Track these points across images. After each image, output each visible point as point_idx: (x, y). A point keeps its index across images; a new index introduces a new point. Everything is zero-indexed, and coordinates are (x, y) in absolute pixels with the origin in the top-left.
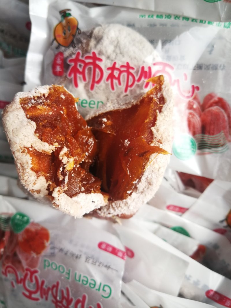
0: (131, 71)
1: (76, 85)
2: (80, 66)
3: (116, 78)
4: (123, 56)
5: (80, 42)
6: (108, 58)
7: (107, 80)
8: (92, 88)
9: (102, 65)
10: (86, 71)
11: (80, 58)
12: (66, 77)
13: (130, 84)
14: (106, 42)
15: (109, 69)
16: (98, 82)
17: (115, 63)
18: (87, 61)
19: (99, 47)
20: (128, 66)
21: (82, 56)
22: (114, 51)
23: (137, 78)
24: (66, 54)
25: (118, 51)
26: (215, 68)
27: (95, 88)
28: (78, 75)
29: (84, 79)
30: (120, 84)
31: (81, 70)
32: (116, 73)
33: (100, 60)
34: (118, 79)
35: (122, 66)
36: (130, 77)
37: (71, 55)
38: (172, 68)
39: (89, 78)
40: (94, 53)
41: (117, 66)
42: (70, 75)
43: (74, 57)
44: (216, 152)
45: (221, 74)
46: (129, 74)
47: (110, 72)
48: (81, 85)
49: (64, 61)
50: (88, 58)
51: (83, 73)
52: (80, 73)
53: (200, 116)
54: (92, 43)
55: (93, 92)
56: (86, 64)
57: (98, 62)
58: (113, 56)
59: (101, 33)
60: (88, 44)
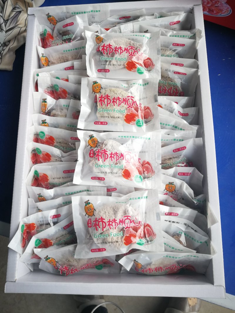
0: (118, 155)
1: (99, 160)
2: (100, 154)
3: (113, 157)
4: (115, 150)
5: (99, 145)
6: (110, 150)
7: (110, 158)
8: (105, 161)
9: (108, 153)
10: (102, 155)
11: (100, 151)
12: (95, 157)
13: (118, 159)
14: (108, 145)
15: (110, 154)
16: (107, 159)
17: (112, 152)
18: (102, 152)
19: (106, 147)
20: (116, 153)
21: (100, 150)
22: (111, 148)
23: (120, 157)
24: (94, 150)
25: (113, 148)
26: (145, 152)
27: (106, 161)
28: (99, 157)
29: (102, 158)
30: (114, 159)
31: (100, 155)
32: (113, 156)
33: (107, 152)
34: (114, 157)
35: (114, 153)
36: (118, 156)
37: (96, 150)
38: (131, 153)
39: (103, 158)
40: (104, 149)
41: (113, 153)
42: (96, 157)
43: (97, 151)
44: (149, 179)
45: (147, 154)
46: (117, 156)
47: (110, 155)
48: (100, 160)
49: (94, 152)
50: (102, 151)
51: (101, 156)
52: (100, 156)
53: (142, 168)
54: (104, 146)
55: (105, 162)
56: (102, 153)
57: (106, 152)
58: (111, 150)
59: (106, 143)
60: (102, 146)
